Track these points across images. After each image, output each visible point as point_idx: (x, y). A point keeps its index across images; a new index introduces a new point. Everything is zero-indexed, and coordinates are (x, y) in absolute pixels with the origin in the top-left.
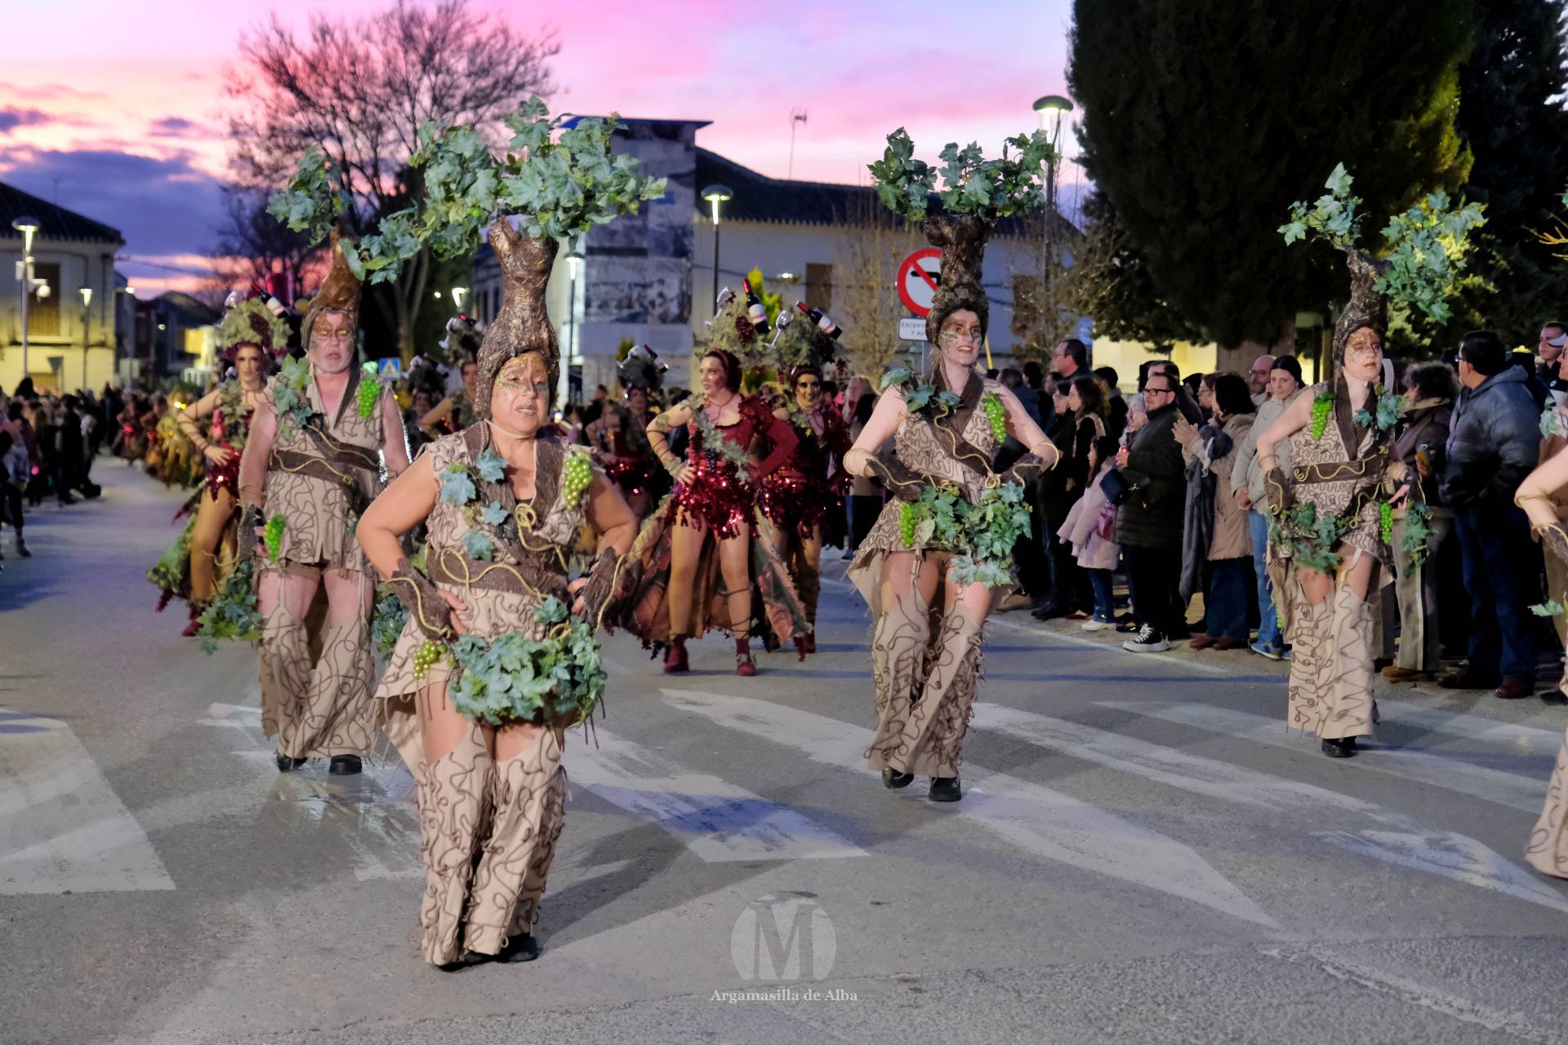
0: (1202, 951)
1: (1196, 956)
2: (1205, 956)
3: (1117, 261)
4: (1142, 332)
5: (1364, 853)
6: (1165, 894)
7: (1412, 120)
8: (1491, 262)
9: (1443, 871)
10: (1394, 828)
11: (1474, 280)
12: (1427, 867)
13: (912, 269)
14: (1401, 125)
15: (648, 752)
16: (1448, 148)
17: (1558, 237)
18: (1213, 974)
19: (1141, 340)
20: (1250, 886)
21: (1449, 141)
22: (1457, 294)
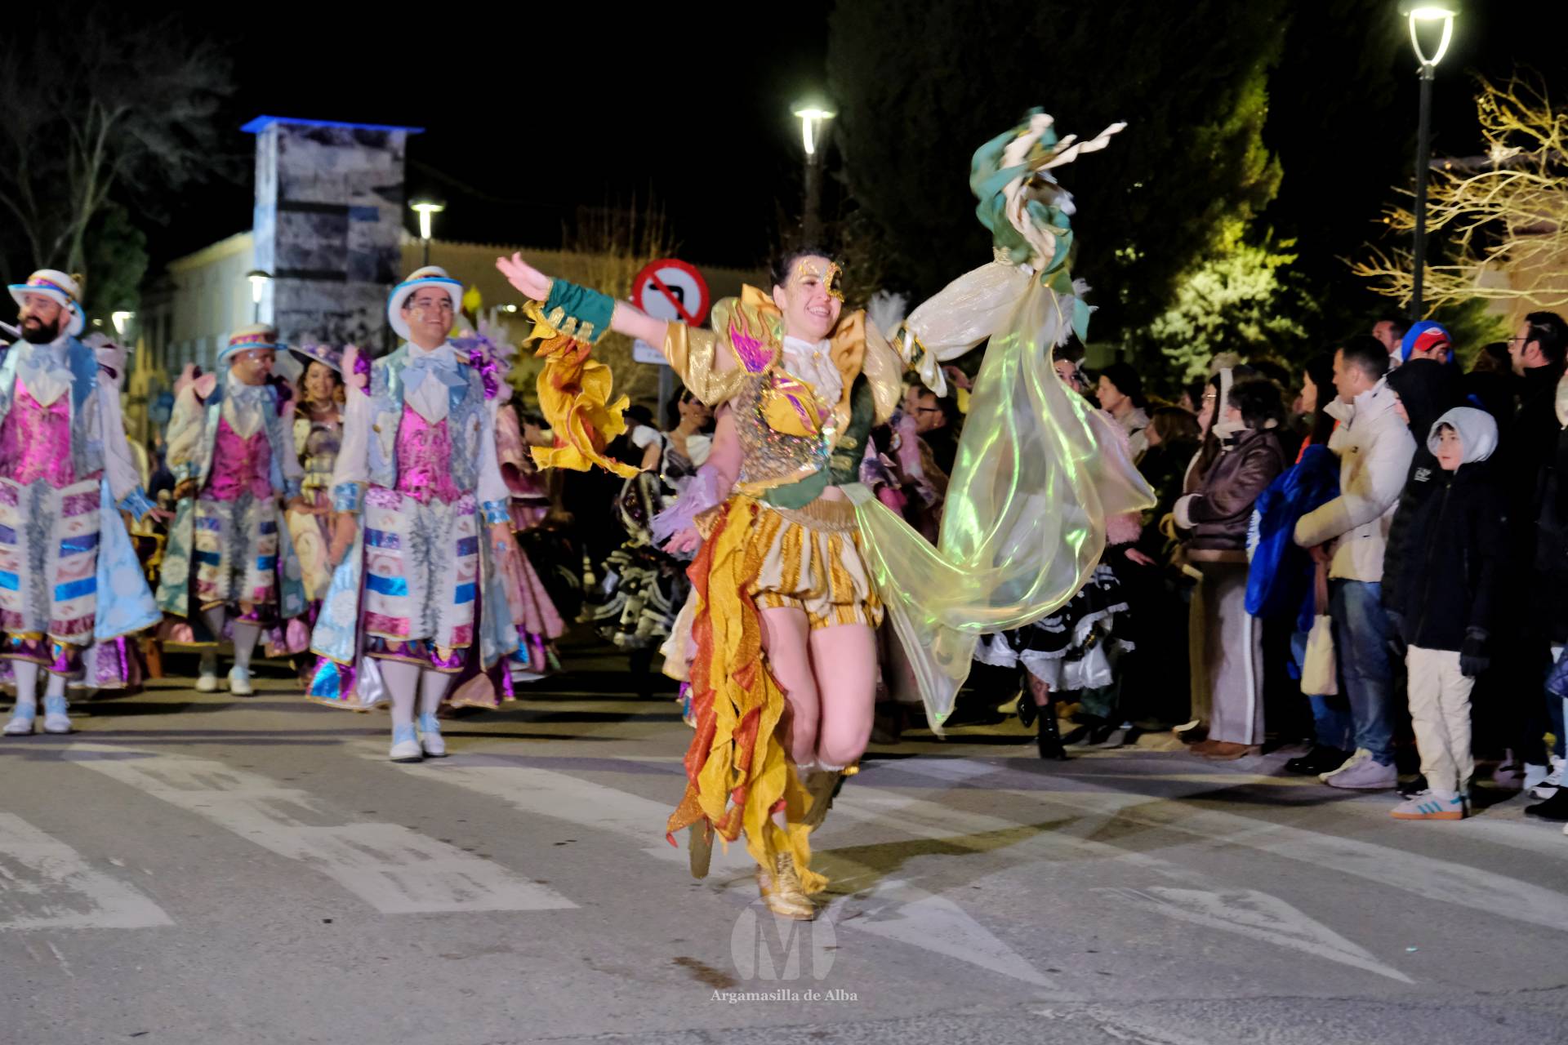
0: (964, 1011)
1: (957, 1016)
2: (967, 1016)
5: (1151, 909)
6: (923, 950)
7: (1215, 128)
8: (1300, 303)
9: (1241, 929)
10: (1186, 885)
11: (1280, 323)
14: (1203, 132)
15: (320, 801)
16: (1255, 160)
17: (1372, 267)
18: (976, 1034)
20: (1020, 944)
21: (1256, 155)
22: (1262, 338)
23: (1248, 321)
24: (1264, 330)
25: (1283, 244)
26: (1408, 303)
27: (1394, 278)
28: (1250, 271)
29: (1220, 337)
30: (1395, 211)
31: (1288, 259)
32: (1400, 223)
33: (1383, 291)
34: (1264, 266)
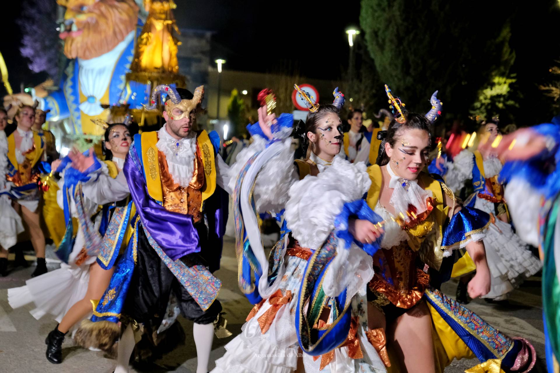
7: (493, 41)
8: (518, 95)
11: (511, 102)
14: (489, 42)
16: (506, 51)
17: (545, 86)
21: (506, 49)
22: (504, 108)
23: (499, 102)
24: (505, 105)
25: (513, 75)
26: (558, 99)
27: (552, 90)
28: (499, 84)
29: (489, 107)
30: (553, 66)
31: (514, 81)
32: (555, 71)
33: (549, 95)
34: (505, 83)
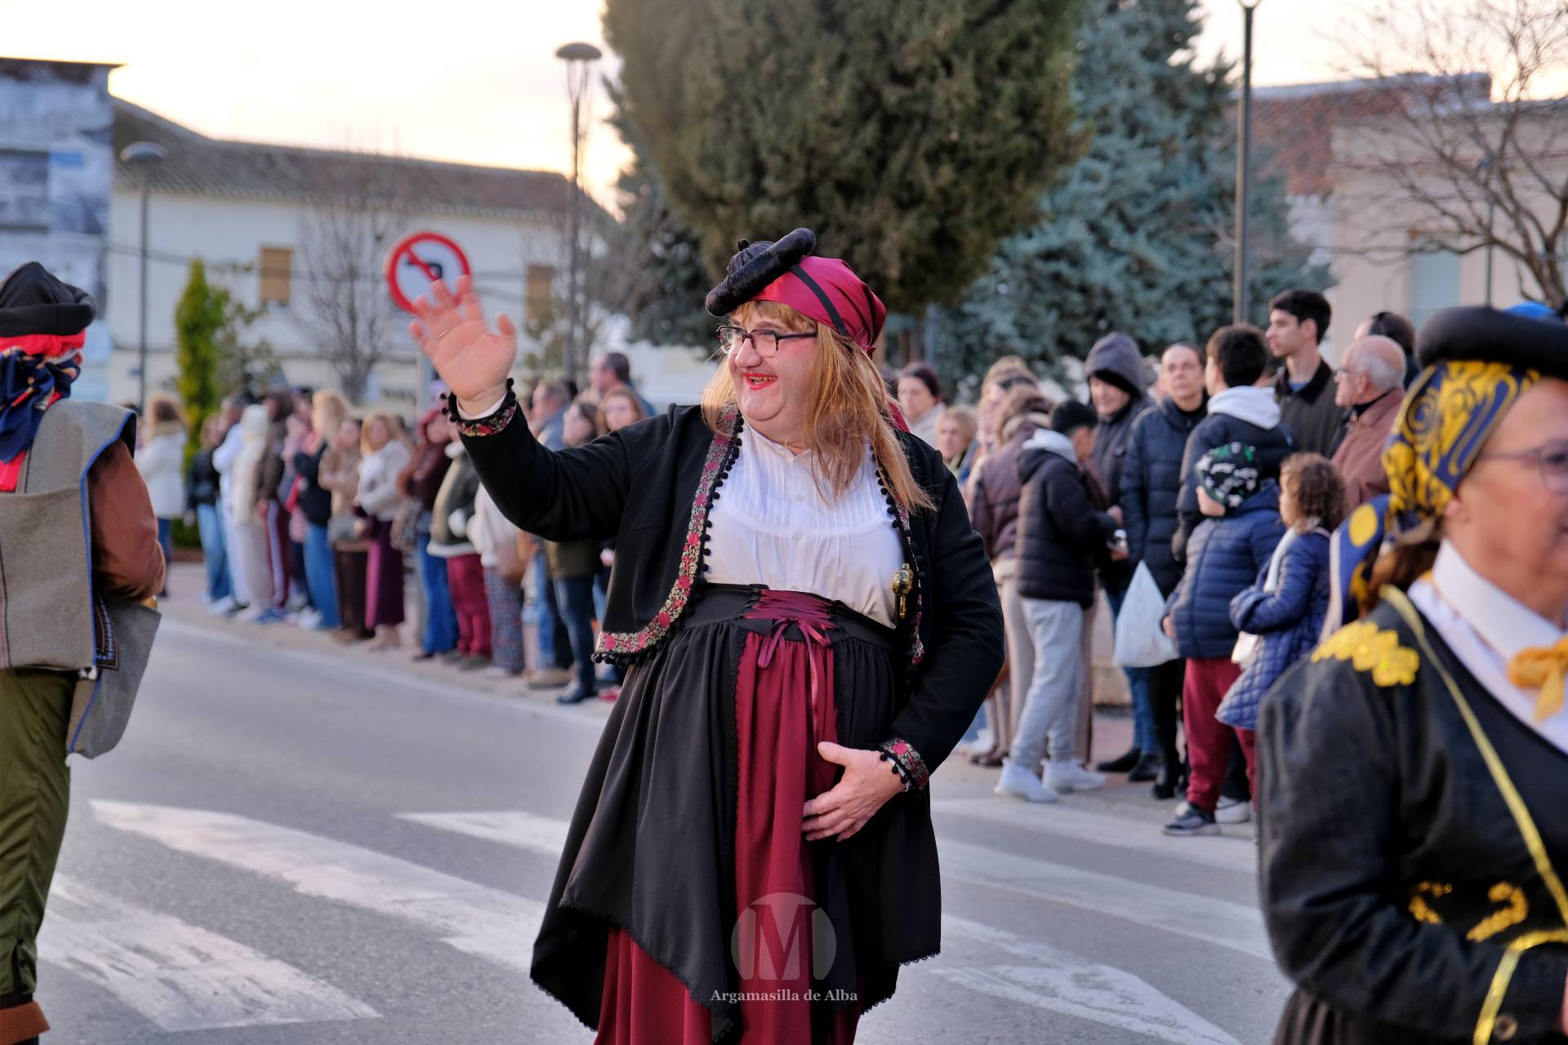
3: (657, 249)
4: (688, 338)
5: (999, 995)
9: (1095, 1015)
10: (1032, 962)
12: (1078, 1011)
13: (404, 257)
15: (80, 887)
19: (690, 345)
28: (1054, 216)
